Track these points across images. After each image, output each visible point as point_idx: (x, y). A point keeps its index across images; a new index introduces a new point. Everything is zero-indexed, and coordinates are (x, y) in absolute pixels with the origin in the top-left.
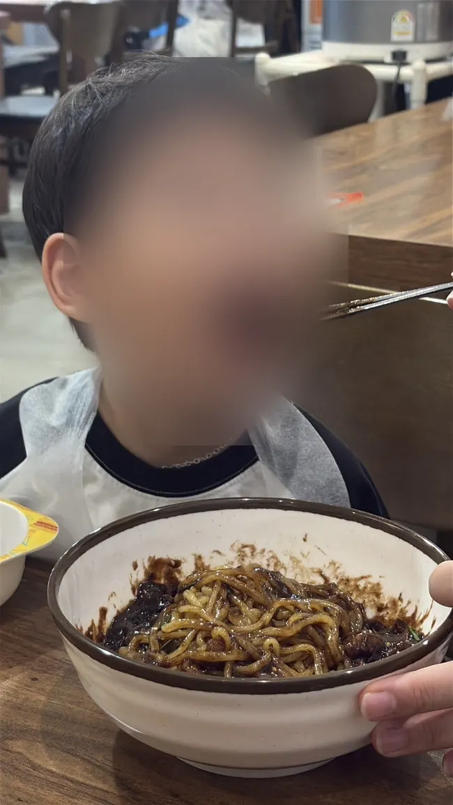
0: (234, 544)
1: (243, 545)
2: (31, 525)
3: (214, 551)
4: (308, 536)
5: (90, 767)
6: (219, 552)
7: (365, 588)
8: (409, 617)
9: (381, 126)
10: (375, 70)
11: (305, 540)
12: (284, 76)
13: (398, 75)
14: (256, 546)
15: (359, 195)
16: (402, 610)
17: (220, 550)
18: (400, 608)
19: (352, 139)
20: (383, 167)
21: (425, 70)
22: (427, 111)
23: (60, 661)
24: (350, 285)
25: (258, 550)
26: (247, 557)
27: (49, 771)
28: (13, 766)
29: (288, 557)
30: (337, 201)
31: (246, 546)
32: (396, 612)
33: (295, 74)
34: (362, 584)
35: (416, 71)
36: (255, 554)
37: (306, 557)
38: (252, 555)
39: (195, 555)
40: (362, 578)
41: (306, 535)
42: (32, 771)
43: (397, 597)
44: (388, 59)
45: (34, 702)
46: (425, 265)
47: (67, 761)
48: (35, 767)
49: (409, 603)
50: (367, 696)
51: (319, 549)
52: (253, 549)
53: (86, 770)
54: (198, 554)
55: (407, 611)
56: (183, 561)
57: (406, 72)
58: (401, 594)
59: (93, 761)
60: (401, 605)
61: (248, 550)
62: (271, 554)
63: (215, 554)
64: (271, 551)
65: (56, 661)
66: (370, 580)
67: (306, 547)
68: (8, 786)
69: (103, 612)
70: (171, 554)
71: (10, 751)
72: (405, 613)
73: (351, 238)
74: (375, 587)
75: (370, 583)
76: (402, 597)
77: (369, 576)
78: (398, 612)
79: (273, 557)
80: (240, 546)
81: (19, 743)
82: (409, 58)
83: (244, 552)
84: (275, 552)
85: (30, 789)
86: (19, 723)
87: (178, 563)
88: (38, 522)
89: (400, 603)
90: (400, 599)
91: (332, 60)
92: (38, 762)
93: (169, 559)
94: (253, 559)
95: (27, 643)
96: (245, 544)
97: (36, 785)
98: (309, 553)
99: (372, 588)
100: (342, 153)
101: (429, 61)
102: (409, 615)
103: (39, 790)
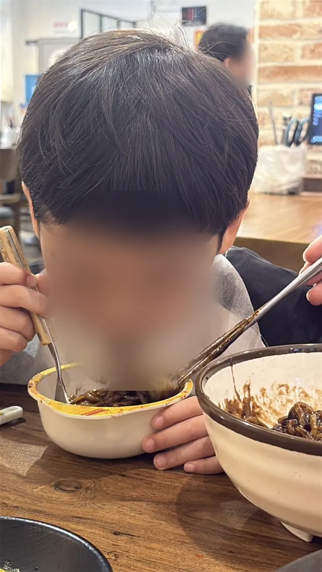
0: (273, 385)
1: (279, 385)
14: (289, 385)
25: (291, 388)
26: (284, 394)
29: (314, 391)
31: (283, 386)
36: (289, 391)
38: (287, 392)
52: (287, 387)
61: (283, 389)
62: (301, 390)
64: (300, 388)
79: (302, 392)
80: (277, 386)
94: (288, 395)
96: (281, 384)
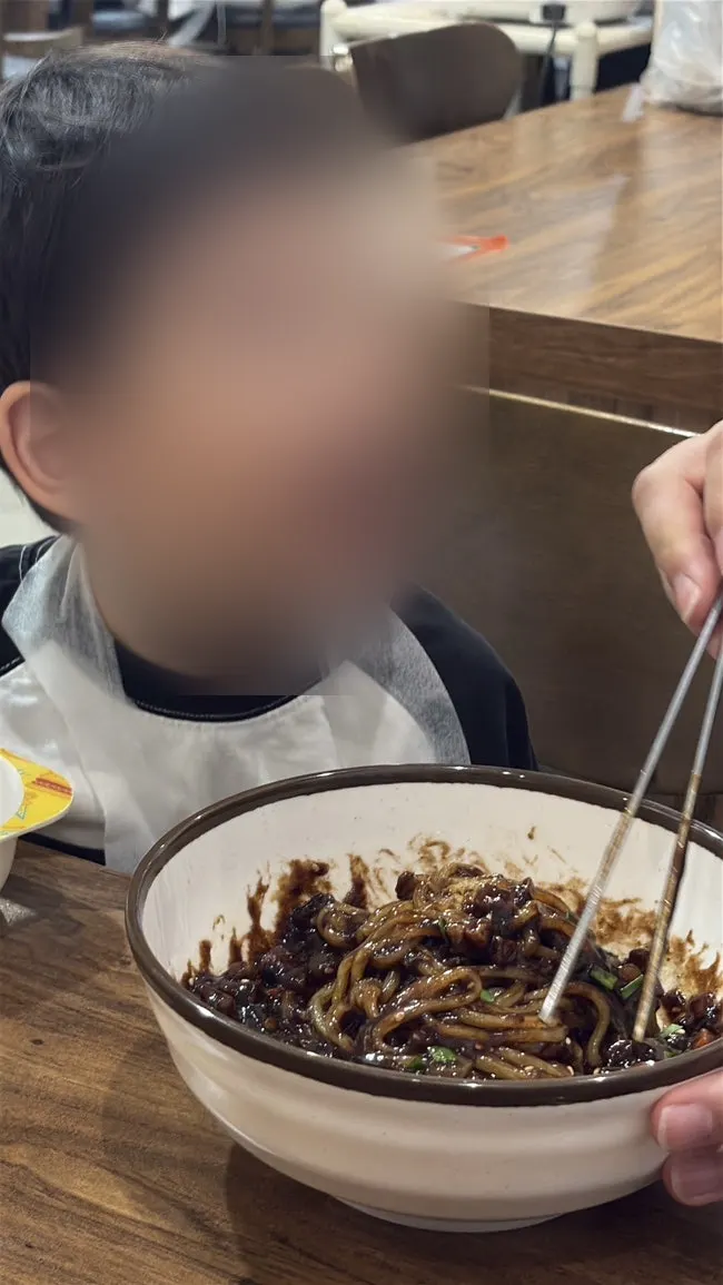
0: (414, 839)
1: (428, 841)
2: (26, 785)
3: (382, 850)
4: (536, 831)
5: (140, 1192)
6: (390, 853)
7: (630, 919)
8: (704, 971)
9: (525, 126)
10: (518, 35)
11: (531, 836)
12: (373, 39)
13: (552, 43)
14: (450, 844)
15: (499, 242)
16: (692, 959)
17: (391, 849)
18: (688, 955)
19: (481, 146)
20: (535, 195)
21: (595, 37)
22: (596, 104)
23: (78, 1011)
24: (493, 392)
25: (454, 850)
26: (435, 860)
27: (74, 1197)
28: (13, 1188)
29: (502, 864)
30: (467, 249)
31: (435, 844)
32: (682, 961)
33: (393, 35)
34: (624, 912)
35: (582, 39)
36: (448, 856)
37: (532, 864)
38: (444, 858)
39: (351, 856)
40: (625, 902)
41: (533, 829)
42: (46, 1196)
43: (684, 937)
44: (536, 17)
45: (40, 1080)
46: (611, 360)
47: (102, 1180)
48: (51, 1191)
49: (705, 947)
50: (666, 1113)
51: (554, 852)
52: (446, 849)
53: (133, 1197)
54: (356, 854)
55: (702, 961)
56: (331, 865)
57: (565, 39)
58: (691, 932)
59: (144, 1181)
60: (691, 950)
61: (436, 850)
62: (474, 858)
63: (384, 855)
64: (474, 853)
65: (70, 1012)
66: (638, 906)
67: (532, 849)
68: (8, 1223)
69: (206, 948)
70: (312, 854)
71: (9, 1164)
72: (699, 963)
73: (494, 311)
74: (647, 919)
75: (637, 911)
76: (694, 937)
77: (637, 900)
78: (687, 961)
79: (477, 862)
80: (424, 843)
81: (21, 1149)
82: (570, 17)
83: (429, 852)
84: (481, 854)
85: (44, 1226)
86: (17, 1117)
87: (323, 869)
88: (39, 780)
89: (688, 946)
90: (689, 940)
91: (444, 14)
92: (55, 1181)
93: (308, 861)
94: (444, 863)
95: (22, 980)
96: (433, 840)
97: (54, 1221)
98: (536, 858)
99: (642, 919)
100: (468, 170)
101: (601, 23)
102: (705, 966)
103: (60, 1230)
